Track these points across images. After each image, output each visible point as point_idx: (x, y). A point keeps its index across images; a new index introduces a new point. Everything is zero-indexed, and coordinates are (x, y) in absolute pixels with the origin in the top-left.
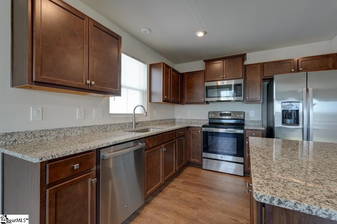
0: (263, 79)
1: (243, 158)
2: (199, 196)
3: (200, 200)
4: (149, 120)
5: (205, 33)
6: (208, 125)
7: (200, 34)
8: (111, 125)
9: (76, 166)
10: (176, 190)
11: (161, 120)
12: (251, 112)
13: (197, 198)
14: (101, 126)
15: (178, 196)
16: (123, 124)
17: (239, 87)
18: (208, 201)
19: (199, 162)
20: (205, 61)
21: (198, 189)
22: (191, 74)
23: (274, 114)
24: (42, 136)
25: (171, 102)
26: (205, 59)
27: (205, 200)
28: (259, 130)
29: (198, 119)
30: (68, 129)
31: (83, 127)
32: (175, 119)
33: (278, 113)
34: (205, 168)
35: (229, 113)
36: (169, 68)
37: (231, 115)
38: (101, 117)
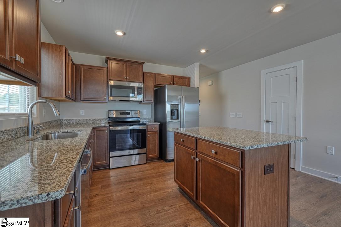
0: (155, 86)
2: (129, 191)
3: (132, 193)
4: (39, 122)
5: (125, 34)
7: (120, 34)
10: (103, 197)
12: (144, 110)
13: (129, 193)
15: (110, 200)
17: (140, 89)
18: (139, 190)
19: (105, 163)
20: (108, 58)
21: (122, 187)
22: (91, 69)
23: (167, 113)
25: (70, 99)
27: (136, 191)
28: (156, 125)
32: (61, 120)
33: (168, 112)
34: (112, 168)
37: (130, 113)
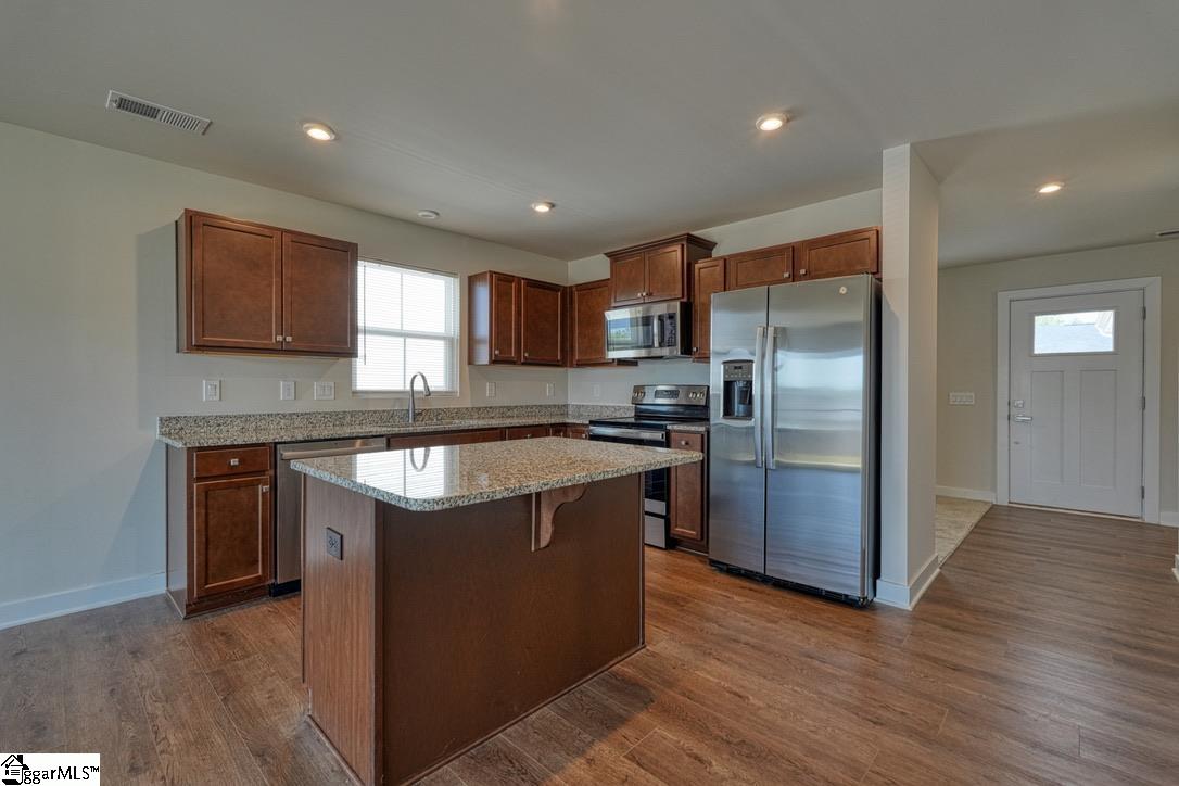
1: (664, 503)
4: (469, 406)
5: (552, 206)
6: (633, 420)
8: (353, 414)
9: (234, 462)
11: (509, 408)
14: (331, 414)
16: (384, 411)
17: (670, 321)
20: (609, 255)
22: (587, 289)
24: (219, 425)
25: (523, 364)
26: (609, 251)
28: (695, 433)
29: (614, 407)
30: (262, 417)
31: (290, 415)
32: (566, 406)
35: (673, 388)
36: (511, 282)
38: (333, 397)
